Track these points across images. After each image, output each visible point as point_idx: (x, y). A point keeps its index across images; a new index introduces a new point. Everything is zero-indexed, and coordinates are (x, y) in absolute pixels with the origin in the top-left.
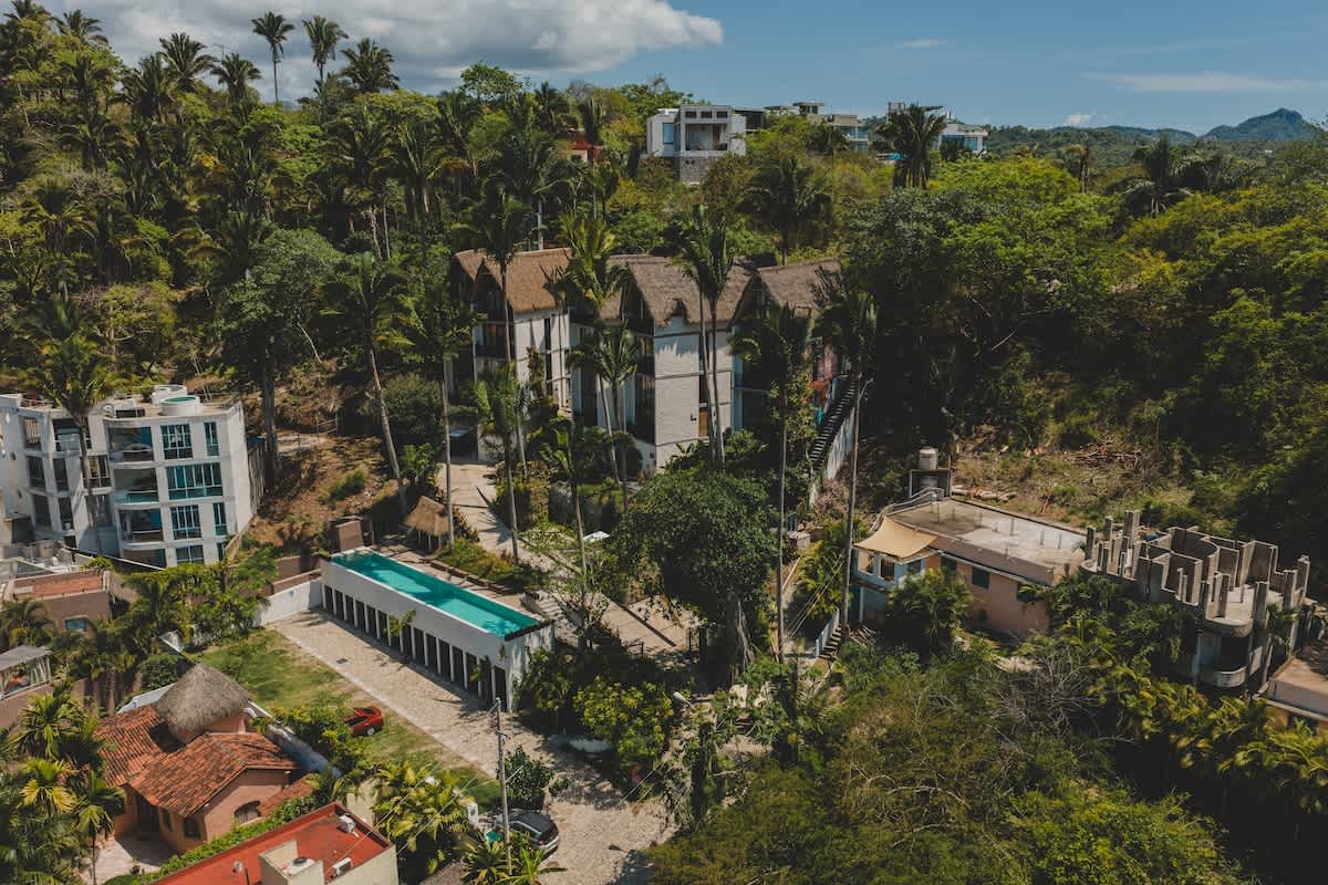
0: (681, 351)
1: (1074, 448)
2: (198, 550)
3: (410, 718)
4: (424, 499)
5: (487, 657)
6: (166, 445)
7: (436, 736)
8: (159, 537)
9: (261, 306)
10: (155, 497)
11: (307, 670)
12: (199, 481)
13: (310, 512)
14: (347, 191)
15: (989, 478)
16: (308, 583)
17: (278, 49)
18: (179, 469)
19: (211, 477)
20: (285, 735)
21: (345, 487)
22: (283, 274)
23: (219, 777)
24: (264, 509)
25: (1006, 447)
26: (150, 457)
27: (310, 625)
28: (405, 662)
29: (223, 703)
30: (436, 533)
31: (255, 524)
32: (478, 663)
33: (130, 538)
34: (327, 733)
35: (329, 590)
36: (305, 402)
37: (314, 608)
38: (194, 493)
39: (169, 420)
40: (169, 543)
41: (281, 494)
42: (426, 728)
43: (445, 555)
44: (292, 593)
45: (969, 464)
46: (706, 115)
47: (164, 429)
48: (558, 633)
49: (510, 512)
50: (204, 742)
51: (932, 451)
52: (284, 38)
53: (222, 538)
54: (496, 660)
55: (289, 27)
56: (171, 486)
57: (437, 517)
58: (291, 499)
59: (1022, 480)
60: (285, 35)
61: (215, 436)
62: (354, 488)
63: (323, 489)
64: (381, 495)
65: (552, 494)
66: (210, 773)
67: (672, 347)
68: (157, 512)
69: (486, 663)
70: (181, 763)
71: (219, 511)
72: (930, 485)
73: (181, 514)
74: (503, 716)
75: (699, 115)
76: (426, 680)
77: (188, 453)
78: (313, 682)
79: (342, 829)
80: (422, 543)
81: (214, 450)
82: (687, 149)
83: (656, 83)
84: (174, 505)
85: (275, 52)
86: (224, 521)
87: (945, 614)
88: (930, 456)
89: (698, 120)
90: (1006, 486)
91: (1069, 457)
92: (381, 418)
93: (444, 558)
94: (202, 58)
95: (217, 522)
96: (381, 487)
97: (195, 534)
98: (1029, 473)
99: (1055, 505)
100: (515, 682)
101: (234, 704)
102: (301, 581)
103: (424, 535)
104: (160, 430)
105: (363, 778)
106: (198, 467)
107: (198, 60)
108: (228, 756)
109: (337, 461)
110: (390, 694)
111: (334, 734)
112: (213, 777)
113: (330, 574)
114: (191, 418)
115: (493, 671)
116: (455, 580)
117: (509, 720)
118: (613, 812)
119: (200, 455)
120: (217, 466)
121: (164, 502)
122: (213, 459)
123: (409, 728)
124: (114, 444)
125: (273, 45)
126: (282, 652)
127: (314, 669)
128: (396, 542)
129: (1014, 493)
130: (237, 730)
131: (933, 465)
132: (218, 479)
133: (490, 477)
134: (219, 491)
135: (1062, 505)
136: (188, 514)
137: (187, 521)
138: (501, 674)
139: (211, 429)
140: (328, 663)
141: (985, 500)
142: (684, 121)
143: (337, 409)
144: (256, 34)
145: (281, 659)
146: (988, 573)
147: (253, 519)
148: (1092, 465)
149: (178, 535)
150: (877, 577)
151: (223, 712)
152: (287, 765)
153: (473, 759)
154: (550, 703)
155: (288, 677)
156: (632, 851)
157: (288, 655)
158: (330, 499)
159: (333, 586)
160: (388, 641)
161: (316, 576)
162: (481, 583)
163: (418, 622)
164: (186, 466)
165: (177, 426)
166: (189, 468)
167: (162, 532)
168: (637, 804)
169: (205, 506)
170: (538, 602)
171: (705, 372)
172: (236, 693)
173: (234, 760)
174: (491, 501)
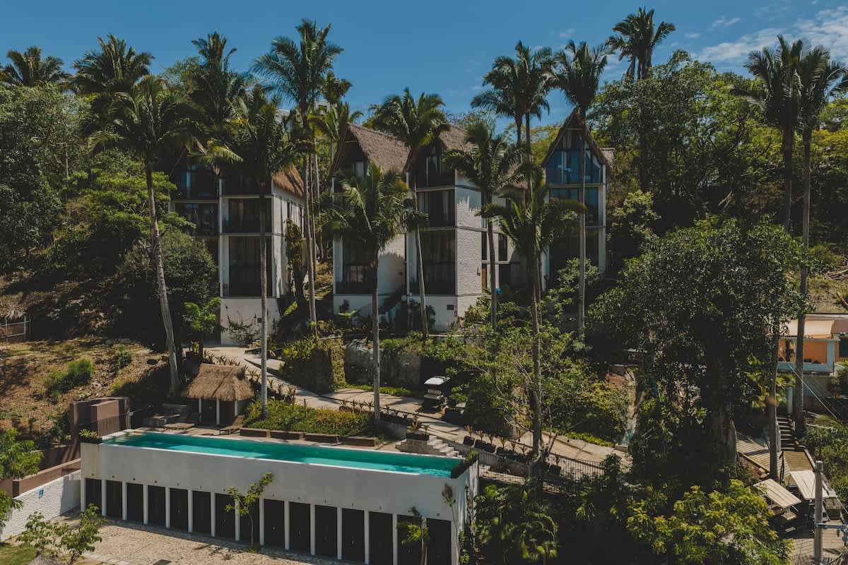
0: (471, 206)
4: (205, 366)
5: (414, 510)
16: (61, 479)
21: (70, 376)
28: (254, 551)
32: (394, 521)
35: (92, 482)
37: (68, 513)
44: (41, 492)
57: (235, 378)
62: (79, 379)
63: (38, 384)
64: (118, 382)
65: (347, 355)
67: (467, 202)
69: (411, 520)
91: (822, 278)
93: (254, 423)
96: (114, 376)
102: (50, 477)
103: (208, 403)
109: (47, 357)
113: (100, 461)
116: (291, 442)
133: (255, 352)
138: (440, 529)
158: (48, 394)
159: (104, 476)
160: (210, 531)
161: (68, 470)
162: (331, 440)
163: (272, 492)
170: (430, 443)
171: (485, 230)
174: (276, 369)
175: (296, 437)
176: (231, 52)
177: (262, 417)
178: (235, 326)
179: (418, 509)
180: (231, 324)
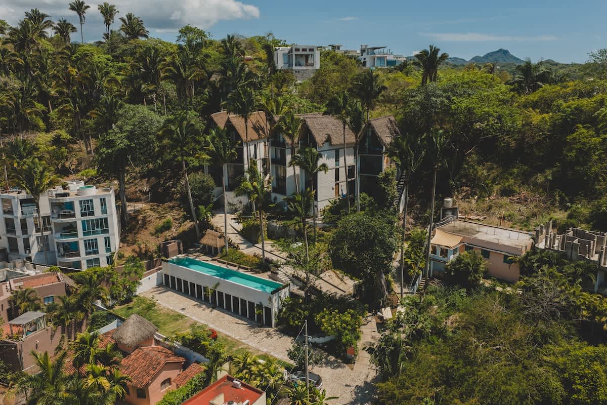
0: (328, 157)
1: (508, 196)
2: (97, 260)
4: (209, 231)
5: (260, 303)
6: (81, 210)
7: (243, 341)
8: (78, 255)
9: (125, 141)
10: (76, 235)
11: (168, 315)
12: (98, 226)
13: (148, 241)
14: (143, 86)
15: (472, 211)
16: (156, 273)
18: (88, 221)
19: (103, 224)
20: (176, 345)
21: (163, 227)
22: (134, 125)
23: (154, 368)
24: (124, 239)
25: (477, 197)
26: (74, 216)
27: (160, 293)
28: (214, 308)
30: (217, 246)
31: (121, 246)
32: (255, 306)
33: (63, 256)
34: (203, 343)
35: (166, 276)
36: (130, 187)
37: (160, 285)
38: (94, 233)
39: (82, 198)
40: (83, 258)
42: (237, 338)
43: (223, 256)
45: (462, 205)
46: (304, 50)
47: (80, 202)
48: (292, 290)
49: (250, 235)
50: (140, 352)
51: (449, 199)
53: (109, 254)
54: (266, 304)
55: (87, 7)
56: (84, 229)
57: (218, 239)
58: (135, 233)
59: (488, 210)
60: (86, 11)
61: (105, 205)
62: (167, 227)
63: (151, 228)
64: (181, 230)
65: (269, 226)
66: (149, 366)
67: (325, 157)
68: (76, 243)
69: (260, 306)
70: (130, 363)
71: (107, 241)
72: (449, 214)
73: (89, 244)
74: (271, 330)
75: (301, 50)
76: (227, 315)
77: (92, 214)
78: (174, 320)
79: (235, 386)
80: (210, 251)
81: (104, 211)
82: (296, 66)
83: (268, 36)
84: (85, 239)
85: (81, 19)
86: (109, 246)
87: (476, 271)
88: (449, 202)
89: (301, 52)
90: (480, 213)
91: (505, 200)
93: (223, 258)
94: (47, 21)
95: (106, 246)
96: (180, 226)
97: (96, 252)
98: (490, 207)
99: (506, 221)
100: (275, 313)
101: (149, 334)
102: (153, 272)
103: (210, 247)
104: (78, 203)
105: (223, 363)
106: (97, 220)
107: (45, 22)
108: (154, 358)
109: (155, 215)
110: (213, 323)
111: (206, 343)
112: (151, 368)
113: (167, 268)
114: (94, 196)
115: (264, 309)
116: (231, 268)
117: (274, 331)
118: (339, 370)
119: (98, 214)
120: (106, 219)
121: (81, 238)
122: (104, 216)
123: (229, 338)
124: (55, 211)
125: (80, 15)
127: (171, 314)
128: (196, 252)
129: (486, 216)
130: (151, 345)
131: (450, 205)
132: (107, 225)
133: (235, 219)
134: (107, 231)
135: (509, 221)
136: (93, 243)
137: (92, 246)
138: (269, 311)
139: (103, 202)
140: (177, 310)
141: (473, 220)
142: (294, 53)
143: (148, 190)
144: (71, 11)
146: (489, 251)
147: (120, 244)
148: (518, 203)
149: (87, 254)
150: (438, 256)
151: (146, 336)
152: (182, 359)
153: (265, 350)
154: (296, 322)
155: (160, 318)
156: (357, 386)
157: (156, 308)
158: (156, 233)
159: (170, 274)
160: (202, 298)
161: (160, 269)
163: (220, 289)
164: (91, 220)
165: (87, 200)
166: (92, 220)
167: (79, 253)
168: (351, 365)
169: (101, 239)
170: (278, 276)
171: (338, 167)
172: (151, 327)
173: (159, 359)
174: (239, 230)
175: (235, 266)
177: (226, 255)
179: (262, 303)
180: (229, 203)
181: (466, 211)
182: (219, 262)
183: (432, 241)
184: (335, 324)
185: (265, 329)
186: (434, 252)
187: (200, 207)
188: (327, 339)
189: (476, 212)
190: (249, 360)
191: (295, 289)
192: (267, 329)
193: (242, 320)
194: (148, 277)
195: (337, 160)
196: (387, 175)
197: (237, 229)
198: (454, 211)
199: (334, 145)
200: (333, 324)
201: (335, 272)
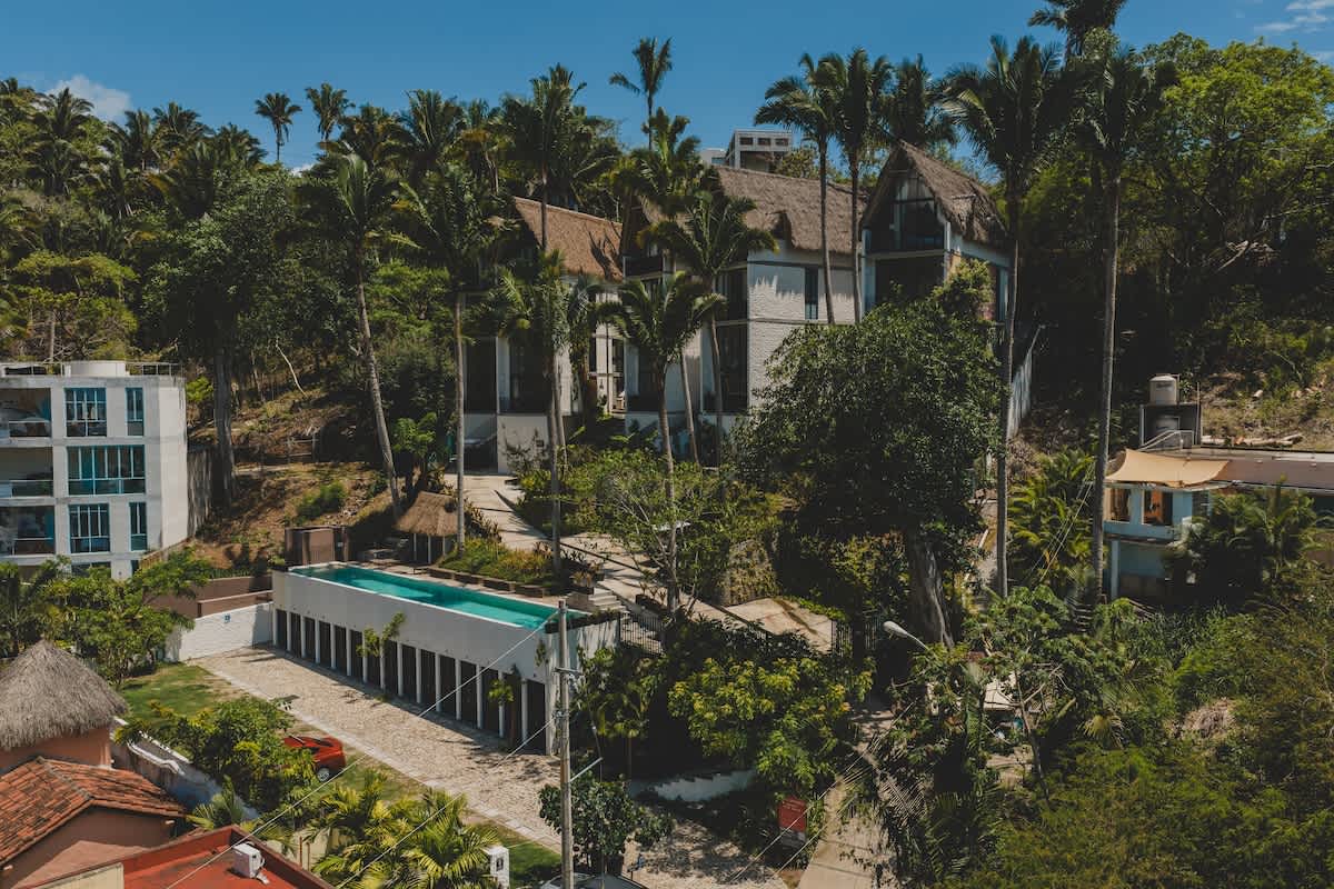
0: (782, 289)
2: (103, 568)
3: (389, 761)
4: (423, 494)
5: (515, 668)
6: (70, 416)
7: (432, 784)
8: (50, 547)
10: (49, 491)
12: (113, 470)
13: (268, 532)
15: (1247, 425)
16: (255, 606)
17: (283, 131)
18: (86, 451)
19: (130, 468)
20: (176, 767)
23: (39, 819)
24: (205, 531)
25: (1260, 392)
26: (42, 431)
27: (249, 661)
29: (75, 708)
30: (440, 532)
31: (191, 545)
32: (500, 678)
34: (241, 745)
35: (281, 614)
37: (260, 644)
38: (104, 488)
39: (77, 382)
40: (63, 557)
41: (237, 513)
42: (414, 774)
43: (452, 558)
44: (228, 618)
46: (764, 141)
47: (69, 392)
48: (625, 636)
50: (29, 771)
51: (1168, 378)
52: (289, 121)
53: (138, 554)
54: (530, 671)
55: (295, 109)
56: (72, 474)
59: (1304, 420)
60: (291, 116)
61: (140, 407)
62: (332, 504)
63: (290, 509)
64: (366, 511)
66: (28, 813)
67: (771, 283)
68: (50, 510)
69: (513, 678)
71: (139, 516)
72: (1171, 429)
73: (84, 517)
74: (542, 761)
75: (755, 141)
77: (100, 429)
79: (238, 869)
80: (421, 551)
81: (136, 427)
84: (73, 502)
85: (279, 135)
86: (144, 530)
88: (1168, 384)
89: (755, 147)
90: (1279, 430)
92: (370, 385)
93: (451, 562)
94: (197, 127)
95: (134, 530)
96: (366, 504)
97: (104, 546)
98: (1312, 411)
100: (559, 705)
101: (92, 711)
102: (244, 603)
103: (422, 537)
104: (63, 395)
105: (300, 822)
106: (112, 450)
108: (63, 788)
110: (360, 734)
111: (255, 746)
112: (30, 819)
114: (109, 380)
115: (524, 690)
116: (469, 586)
117: (550, 764)
119: (118, 431)
120: (139, 451)
121: (61, 499)
122: (135, 440)
123: (388, 773)
125: (278, 127)
126: (202, 687)
128: (382, 556)
129: (1300, 435)
130: (96, 763)
131: (1172, 396)
132: (140, 470)
134: (136, 486)
136: (94, 516)
137: (92, 528)
138: (537, 691)
139: (135, 402)
142: (739, 148)
143: (315, 433)
144: (260, 116)
145: (198, 695)
147: (188, 540)
149: (77, 546)
150: (1137, 523)
151: (70, 721)
152: (169, 808)
153: (492, 813)
154: (620, 726)
157: (211, 690)
158: (297, 518)
159: (288, 609)
160: (362, 676)
161: (268, 599)
162: (504, 587)
163: (408, 637)
164: (96, 448)
165: (88, 390)
166: (99, 450)
167: (54, 541)
168: (791, 872)
169: (119, 508)
170: (591, 598)
171: (813, 321)
172: (99, 694)
173: (74, 791)
174: (516, 502)
175: (475, 581)
176: (579, 88)
177: (458, 557)
178: (512, 450)
179: (519, 666)
180: (510, 448)
181: (1226, 428)
182: (434, 574)
183: (1111, 478)
184: (732, 702)
185: (525, 756)
186: (1122, 512)
187: (402, 422)
188: (719, 785)
189: (1261, 429)
190: (381, 809)
191: (635, 635)
192: (532, 758)
193: (457, 730)
194: (226, 613)
195: (811, 300)
196: (959, 284)
197: (510, 499)
198: (1186, 416)
199: (800, 250)
200: (722, 701)
201: (786, 607)
